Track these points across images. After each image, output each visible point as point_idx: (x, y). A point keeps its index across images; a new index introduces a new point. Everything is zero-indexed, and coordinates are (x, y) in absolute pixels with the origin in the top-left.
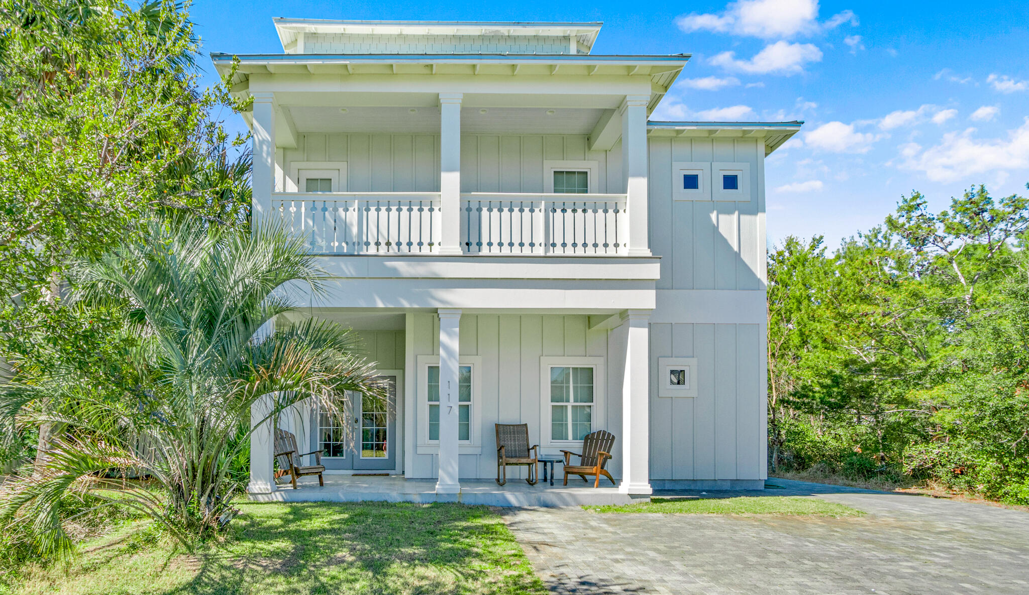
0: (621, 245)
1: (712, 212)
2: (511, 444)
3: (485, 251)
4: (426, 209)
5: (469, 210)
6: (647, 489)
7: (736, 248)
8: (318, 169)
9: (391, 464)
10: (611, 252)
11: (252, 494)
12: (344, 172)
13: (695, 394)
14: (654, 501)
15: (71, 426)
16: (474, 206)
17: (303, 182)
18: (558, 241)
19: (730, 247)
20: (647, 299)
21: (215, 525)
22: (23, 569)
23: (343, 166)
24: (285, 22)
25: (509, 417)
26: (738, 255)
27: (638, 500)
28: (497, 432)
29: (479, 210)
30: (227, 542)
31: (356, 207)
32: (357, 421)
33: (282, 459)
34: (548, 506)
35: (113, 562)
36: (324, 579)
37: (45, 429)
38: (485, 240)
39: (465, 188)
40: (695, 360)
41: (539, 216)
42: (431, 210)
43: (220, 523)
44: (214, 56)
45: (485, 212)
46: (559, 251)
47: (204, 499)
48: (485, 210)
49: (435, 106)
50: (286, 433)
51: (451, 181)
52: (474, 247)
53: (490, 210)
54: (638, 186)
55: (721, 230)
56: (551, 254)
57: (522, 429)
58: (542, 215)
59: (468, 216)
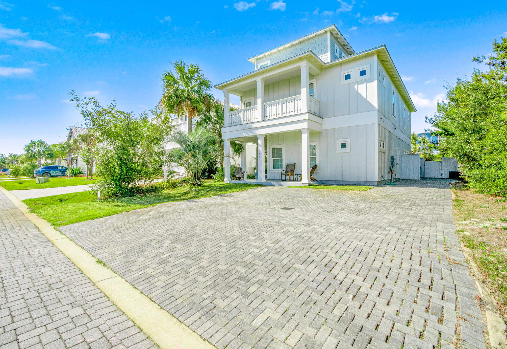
1: (355, 85)
3: (268, 118)
5: (265, 108)
8: (248, 100)
10: (299, 113)
13: (349, 151)
14: (310, 185)
16: (266, 106)
17: (245, 104)
18: (285, 112)
19: (363, 97)
23: (253, 98)
26: (366, 99)
27: (304, 185)
29: (267, 107)
38: (268, 115)
39: (263, 102)
40: (349, 139)
42: (255, 110)
46: (285, 115)
47: (194, 179)
48: (268, 107)
51: (259, 101)
52: (266, 118)
55: (359, 91)
56: (283, 116)
58: (281, 105)
59: (264, 109)
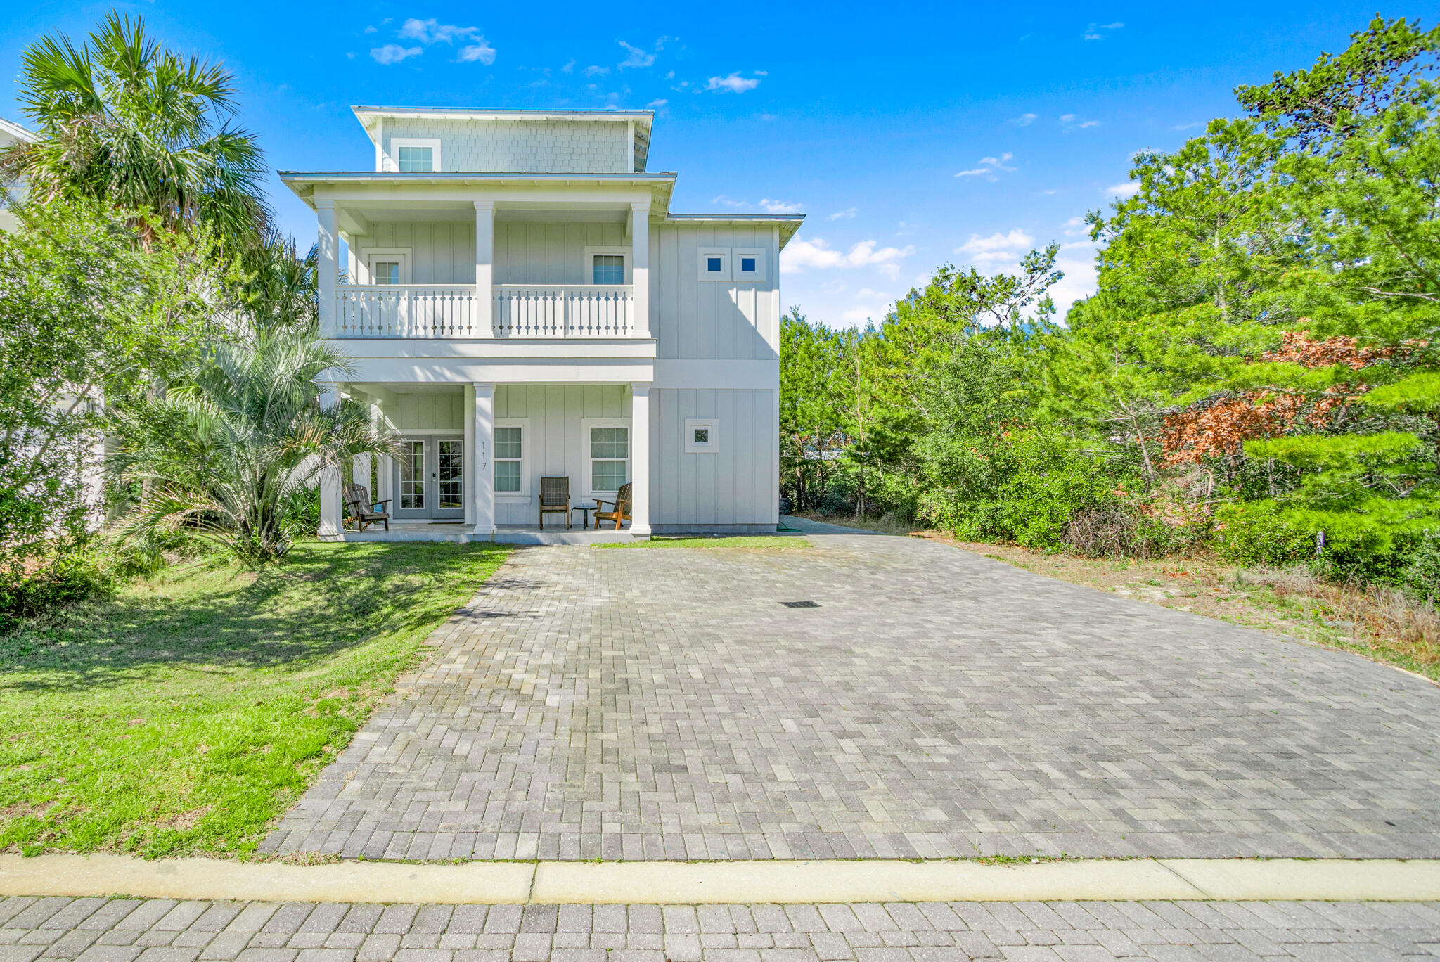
0: (629, 328)
1: (732, 289)
2: (553, 494)
3: (514, 334)
4: (465, 297)
5: (501, 298)
6: (648, 530)
7: (753, 323)
8: (387, 253)
9: (461, 515)
10: (620, 334)
11: (322, 536)
12: (409, 256)
13: (717, 451)
14: (652, 540)
15: (167, 481)
16: (506, 295)
17: (374, 266)
18: (577, 325)
19: (747, 322)
20: (645, 374)
21: (272, 552)
22: (132, 579)
23: (408, 251)
24: (363, 111)
25: (554, 470)
26: (754, 329)
27: (640, 539)
28: (542, 485)
29: (510, 299)
30: (281, 564)
31: (407, 297)
32: (434, 475)
33: (352, 508)
34: (564, 543)
35: (195, 576)
36: (339, 584)
37: (147, 485)
38: (514, 324)
39: (497, 280)
40: (717, 421)
41: (560, 304)
42: (470, 299)
43: (276, 550)
44: (280, 173)
45: (514, 301)
46: (576, 334)
47: (263, 533)
48: (514, 298)
49: (471, 210)
50: (359, 486)
51: (484, 273)
52: (505, 330)
53: (519, 299)
54: (641, 277)
55: (740, 307)
56: (569, 336)
57: (563, 482)
58: (562, 303)
59: (501, 304)
